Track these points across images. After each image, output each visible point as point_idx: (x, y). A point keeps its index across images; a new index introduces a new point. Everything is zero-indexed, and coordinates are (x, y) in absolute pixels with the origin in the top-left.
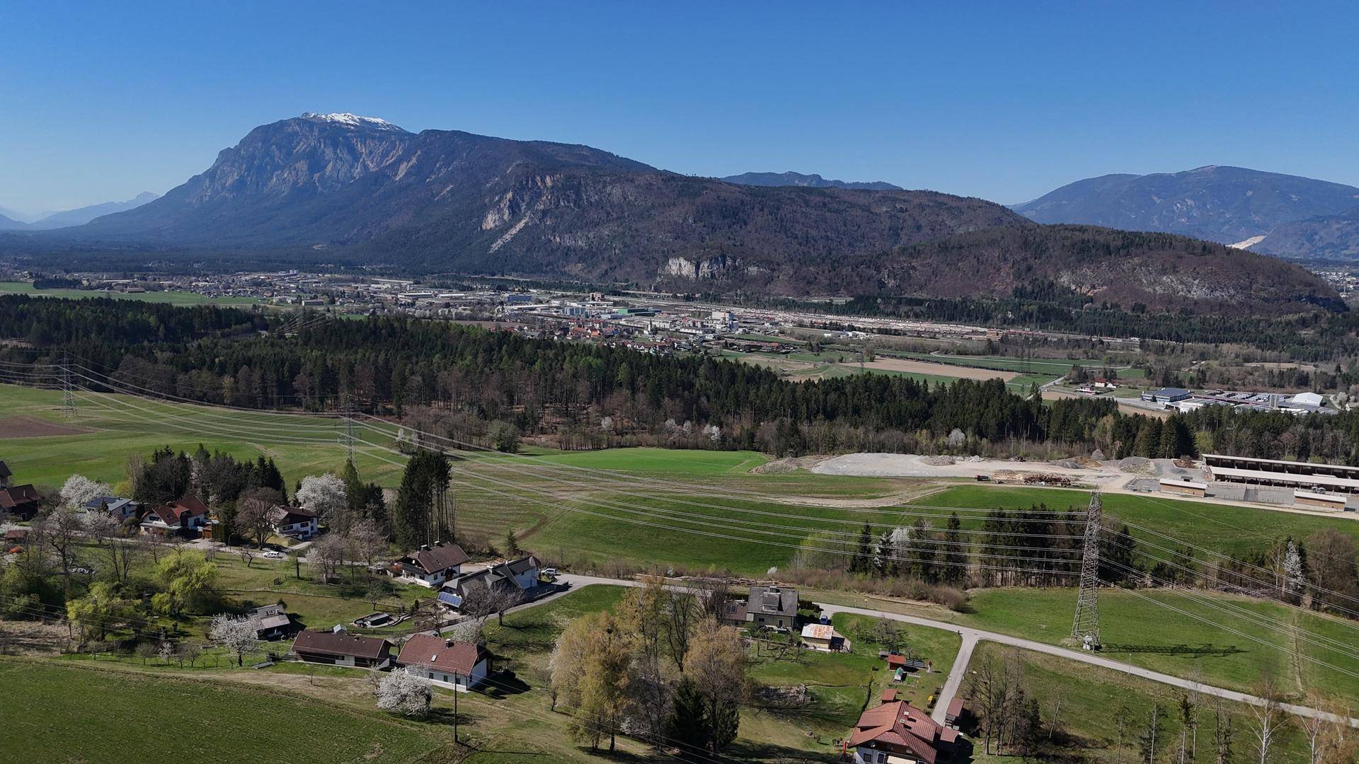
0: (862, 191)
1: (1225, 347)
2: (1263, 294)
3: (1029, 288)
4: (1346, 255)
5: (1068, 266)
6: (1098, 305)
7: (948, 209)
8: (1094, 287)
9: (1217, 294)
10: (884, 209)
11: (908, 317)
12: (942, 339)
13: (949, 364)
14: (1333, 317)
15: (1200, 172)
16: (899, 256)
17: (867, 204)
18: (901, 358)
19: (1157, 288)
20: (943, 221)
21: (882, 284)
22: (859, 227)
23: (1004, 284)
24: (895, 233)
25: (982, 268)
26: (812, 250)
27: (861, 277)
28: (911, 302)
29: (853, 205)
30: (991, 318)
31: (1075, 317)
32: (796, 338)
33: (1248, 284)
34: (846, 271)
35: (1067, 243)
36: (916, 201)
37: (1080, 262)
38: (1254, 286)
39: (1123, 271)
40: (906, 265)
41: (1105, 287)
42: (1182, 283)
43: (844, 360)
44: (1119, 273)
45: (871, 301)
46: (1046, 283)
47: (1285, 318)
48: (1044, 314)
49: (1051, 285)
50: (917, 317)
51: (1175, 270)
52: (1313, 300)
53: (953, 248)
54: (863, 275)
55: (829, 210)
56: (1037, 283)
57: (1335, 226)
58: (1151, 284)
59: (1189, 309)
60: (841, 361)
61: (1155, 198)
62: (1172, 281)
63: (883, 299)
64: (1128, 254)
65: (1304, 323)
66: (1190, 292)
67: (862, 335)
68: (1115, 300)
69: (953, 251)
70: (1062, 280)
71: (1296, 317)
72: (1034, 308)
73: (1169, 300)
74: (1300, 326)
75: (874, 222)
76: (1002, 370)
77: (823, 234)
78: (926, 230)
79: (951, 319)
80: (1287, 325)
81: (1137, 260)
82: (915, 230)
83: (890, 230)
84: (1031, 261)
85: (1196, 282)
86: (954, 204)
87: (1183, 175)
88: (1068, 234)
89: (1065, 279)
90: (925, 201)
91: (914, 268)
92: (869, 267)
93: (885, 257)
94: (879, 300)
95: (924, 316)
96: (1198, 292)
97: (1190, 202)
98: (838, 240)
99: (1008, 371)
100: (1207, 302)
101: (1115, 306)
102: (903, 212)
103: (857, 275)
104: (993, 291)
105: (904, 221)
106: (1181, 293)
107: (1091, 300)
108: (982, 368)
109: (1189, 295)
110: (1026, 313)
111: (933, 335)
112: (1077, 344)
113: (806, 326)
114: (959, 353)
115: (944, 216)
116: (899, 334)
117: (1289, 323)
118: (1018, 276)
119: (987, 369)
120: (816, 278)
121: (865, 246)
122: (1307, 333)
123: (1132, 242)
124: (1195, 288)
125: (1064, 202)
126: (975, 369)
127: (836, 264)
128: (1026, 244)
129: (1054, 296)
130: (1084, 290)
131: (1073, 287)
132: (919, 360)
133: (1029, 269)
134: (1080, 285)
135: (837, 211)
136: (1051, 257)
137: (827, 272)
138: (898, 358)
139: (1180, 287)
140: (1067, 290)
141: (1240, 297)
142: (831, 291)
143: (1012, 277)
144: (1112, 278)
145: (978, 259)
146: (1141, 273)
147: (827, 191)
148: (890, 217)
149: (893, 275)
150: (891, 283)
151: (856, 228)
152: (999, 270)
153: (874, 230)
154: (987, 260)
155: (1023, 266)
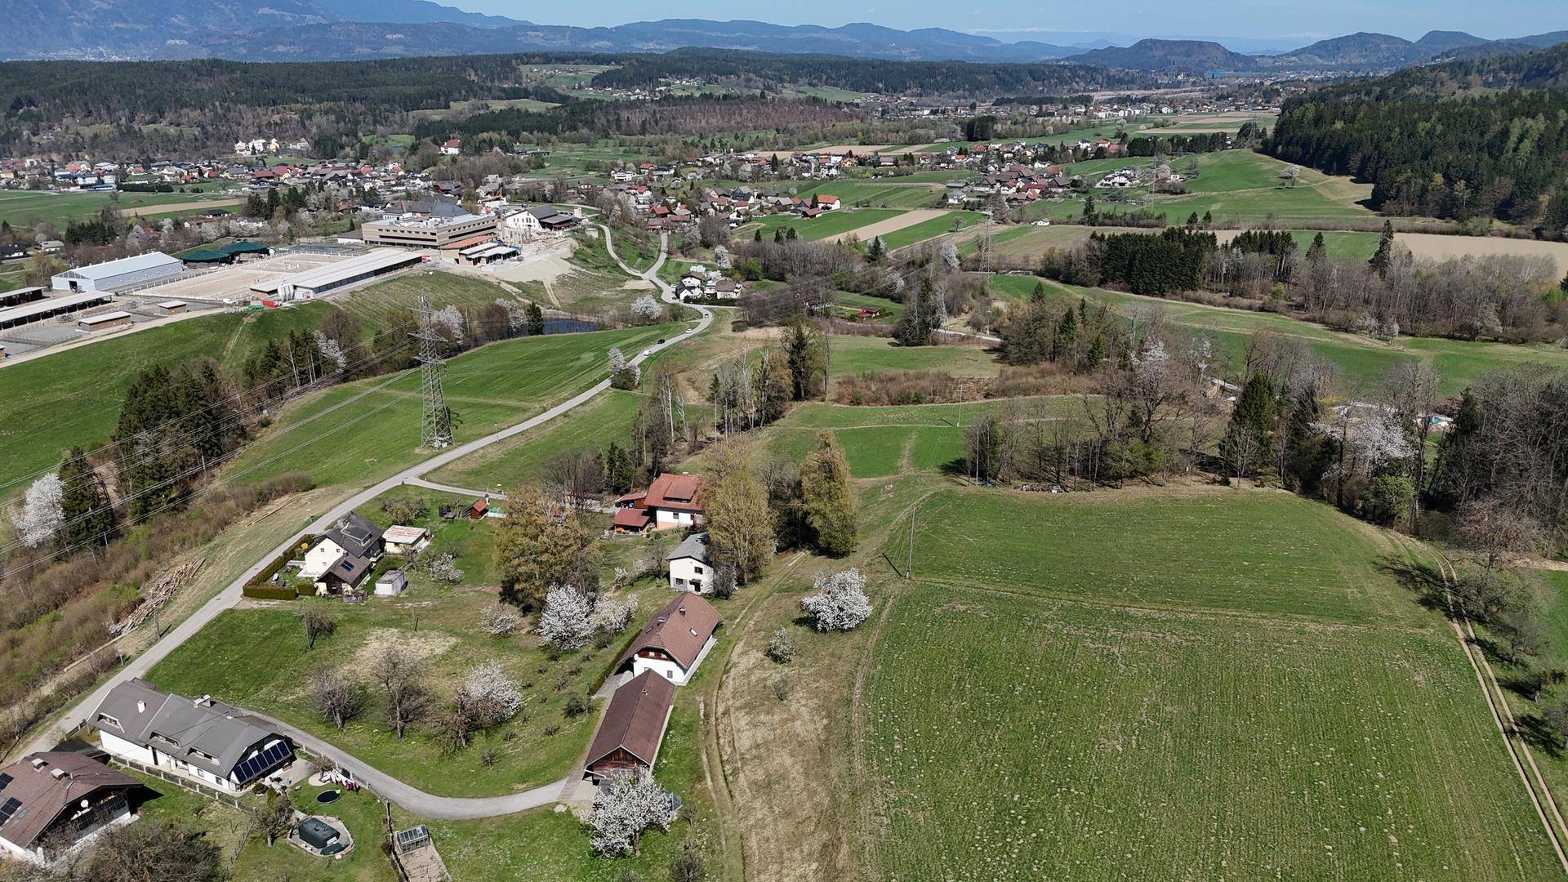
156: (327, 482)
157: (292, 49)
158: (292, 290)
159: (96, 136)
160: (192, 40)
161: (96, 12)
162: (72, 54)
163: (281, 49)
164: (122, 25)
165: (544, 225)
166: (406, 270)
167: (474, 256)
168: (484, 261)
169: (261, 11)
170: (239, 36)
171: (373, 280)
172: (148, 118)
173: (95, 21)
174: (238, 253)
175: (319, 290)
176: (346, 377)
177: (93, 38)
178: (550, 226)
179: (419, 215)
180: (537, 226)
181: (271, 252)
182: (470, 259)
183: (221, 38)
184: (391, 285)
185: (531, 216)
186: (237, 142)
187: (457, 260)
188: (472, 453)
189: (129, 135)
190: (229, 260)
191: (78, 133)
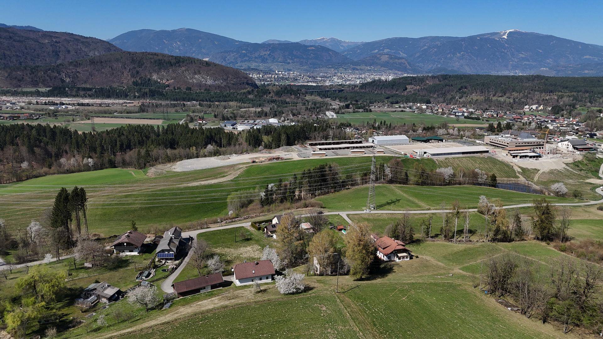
0: (30, 31)
1: (231, 103)
2: (232, 82)
3: (139, 81)
4: (237, 66)
5: (155, 71)
6: (171, 88)
7: (81, 42)
8: (168, 80)
9: (217, 82)
10: (47, 41)
11: (86, 97)
12: (112, 107)
13: (128, 118)
14: (258, 90)
15: (180, 30)
16: (69, 67)
17: (35, 38)
18: (103, 117)
19: (194, 80)
20: (81, 48)
21: (63, 81)
22: (35, 50)
23: (127, 80)
24: (56, 54)
25: (115, 72)
26: (10, 63)
27: (50, 77)
28: (84, 89)
29: (28, 38)
30: (128, 95)
31: (165, 94)
32: (34, 111)
33: (226, 78)
34: (41, 74)
35: (152, 61)
36: (63, 38)
37: (160, 69)
38: (229, 79)
39: (179, 73)
40: (74, 70)
41: (173, 80)
42: (203, 78)
43: (75, 120)
44: (177, 74)
45: (62, 89)
46: (147, 79)
47: (242, 91)
48: (152, 93)
49: (149, 80)
50: (91, 96)
51: (200, 73)
52: (248, 84)
53: (97, 62)
54: (51, 76)
55: (14, 41)
56: (142, 79)
57: (232, 55)
58: (191, 78)
59: (208, 89)
60: (73, 121)
61: (165, 41)
62: (199, 77)
63: (69, 88)
64: (179, 66)
65: (249, 93)
66: (206, 82)
67: (70, 107)
68: (179, 86)
69: (98, 64)
70: (153, 77)
71: (246, 90)
72: (147, 90)
73: (200, 85)
74: (248, 94)
75: (43, 48)
76: (154, 119)
77: (14, 54)
78: (73, 53)
79: (109, 97)
80: (244, 94)
81: (183, 69)
82: (67, 53)
83: (53, 52)
84: (138, 69)
85: (208, 77)
86: (85, 40)
87: (174, 31)
88: (151, 56)
89: (155, 77)
90: (68, 38)
91: (78, 72)
92: (53, 72)
93: (61, 67)
94: (67, 89)
95: (94, 96)
96: (210, 82)
97: (179, 43)
98: (24, 57)
99: (157, 119)
100: (213, 86)
101: (178, 88)
102: (57, 43)
103: (48, 76)
104: (122, 83)
105: (59, 48)
106: (203, 82)
107: (168, 86)
108: (144, 119)
109: (207, 83)
110: (144, 93)
111: (108, 105)
112: (175, 106)
113: (33, 104)
114: (128, 113)
115: (80, 46)
116: (90, 106)
117: (244, 93)
118: (133, 76)
119: (147, 119)
120: (23, 78)
121: (41, 61)
122: (250, 96)
123: (179, 61)
124: (208, 80)
125: (125, 41)
126: (141, 120)
127: (33, 70)
128: (133, 61)
129: (152, 84)
130: (164, 81)
131: (159, 81)
132: (112, 117)
133: (138, 72)
134: (162, 79)
135: (19, 41)
136: (146, 67)
137: (29, 74)
138: (101, 117)
139: (203, 80)
140: (156, 82)
141: (225, 83)
142: (34, 85)
143: (130, 76)
144: (175, 76)
145: (112, 68)
146: (186, 74)
147: (10, 30)
148: (51, 45)
149: (68, 75)
150: (68, 80)
151: (33, 51)
152: (123, 73)
153: (44, 52)
154: (116, 68)
155: (135, 72)
156: (329, 208)
157: (591, 72)
158: (423, 153)
159: (477, 100)
160: (550, 69)
161: (519, 58)
162: (506, 73)
163: (586, 72)
164: (527, 63)
165: (574, 148)
166: (479, 154)
167: (513, 154)
168: (519, 157)
169: (585, 57)
170: (570, 67)
171: (461, 155)
172: (500, 95)
173: (518, 61)
174: (431, 140)
175: (434, 155)
176: (391, 182)
177: (515, 67)
178: (577, 149)
179: (513, 136)
180: (571, 148)
181: (444, 141)
182: (511, 155)
183: (563, 67)
184: (464, 159)
185: (569, 143)
186: (526, 105)
187: (507, 155)
188: (376, 214)
189: (488, 100)
190: (426, 141)
191: (472, 99)
